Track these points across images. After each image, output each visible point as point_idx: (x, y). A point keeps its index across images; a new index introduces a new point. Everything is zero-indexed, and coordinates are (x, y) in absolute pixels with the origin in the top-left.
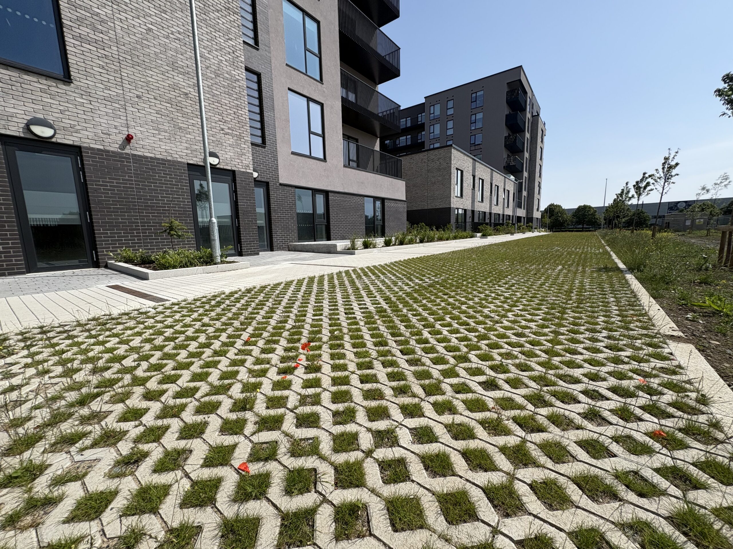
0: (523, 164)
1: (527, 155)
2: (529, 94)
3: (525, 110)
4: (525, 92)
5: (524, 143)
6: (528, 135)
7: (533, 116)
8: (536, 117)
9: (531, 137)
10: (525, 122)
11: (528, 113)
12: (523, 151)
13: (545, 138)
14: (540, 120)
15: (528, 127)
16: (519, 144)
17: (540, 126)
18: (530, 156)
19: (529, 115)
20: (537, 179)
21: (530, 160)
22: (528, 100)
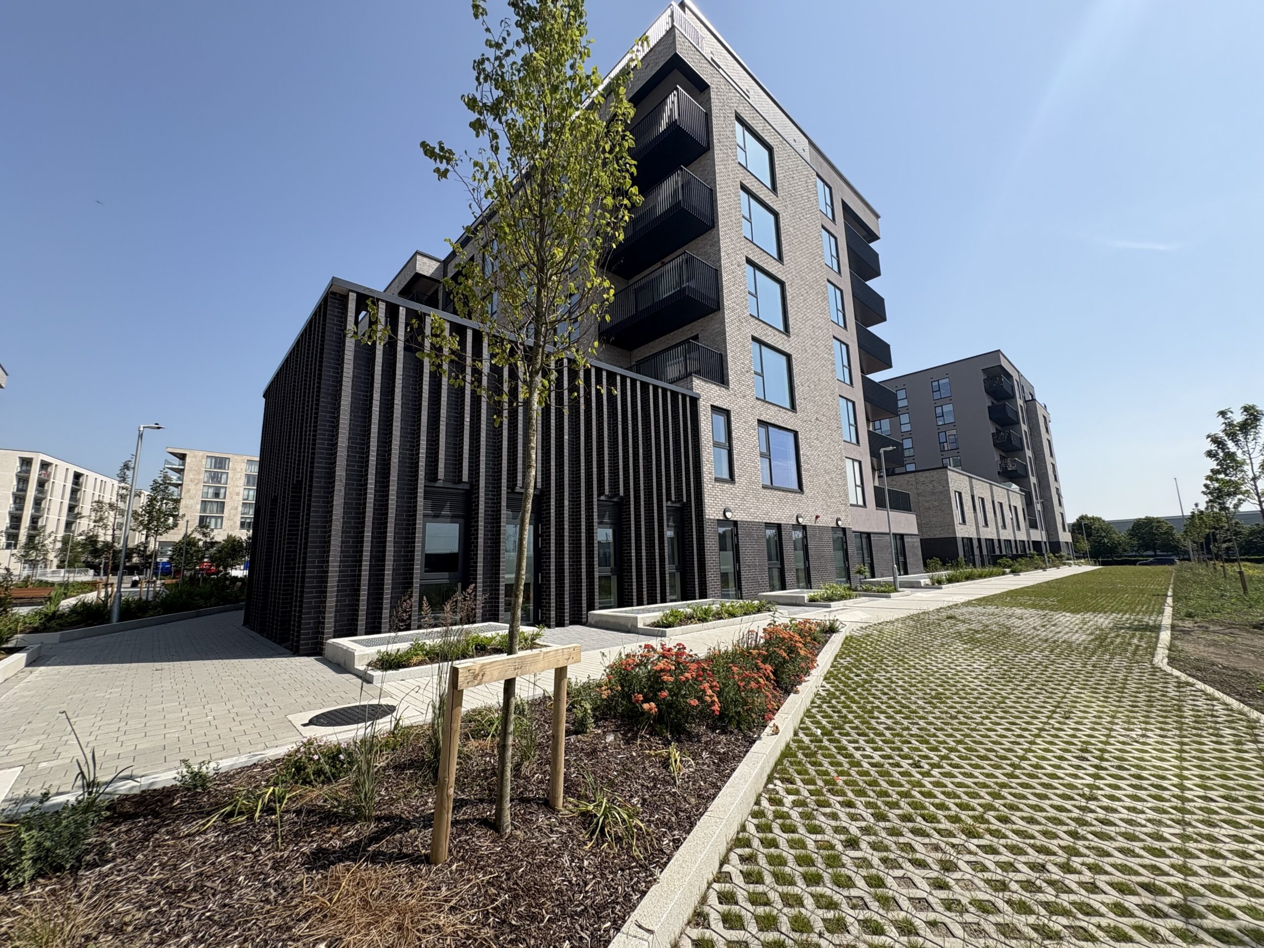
0: (1026, 466)
1: (1029, 453)
2: (1015, 376)
3: (1013, 396)
4: (1009, 376)
5: (1021, 439)
6: (1024, 427)
7: (1026, 402)
8: (1031, 402)
9: (1030, 429)
10: (1017, 413)
11: (1018, 400)
12: (1023, 449)
13: (1050, 425)
14: (1038, 405)
15: (1023, 417)
16: (1015, 442)
17: (1040, 412)
18: (1034, 453)
19: (1020, 402)
20: (1053, 485)
21: (1035, 459)
22: (1015, 383)
